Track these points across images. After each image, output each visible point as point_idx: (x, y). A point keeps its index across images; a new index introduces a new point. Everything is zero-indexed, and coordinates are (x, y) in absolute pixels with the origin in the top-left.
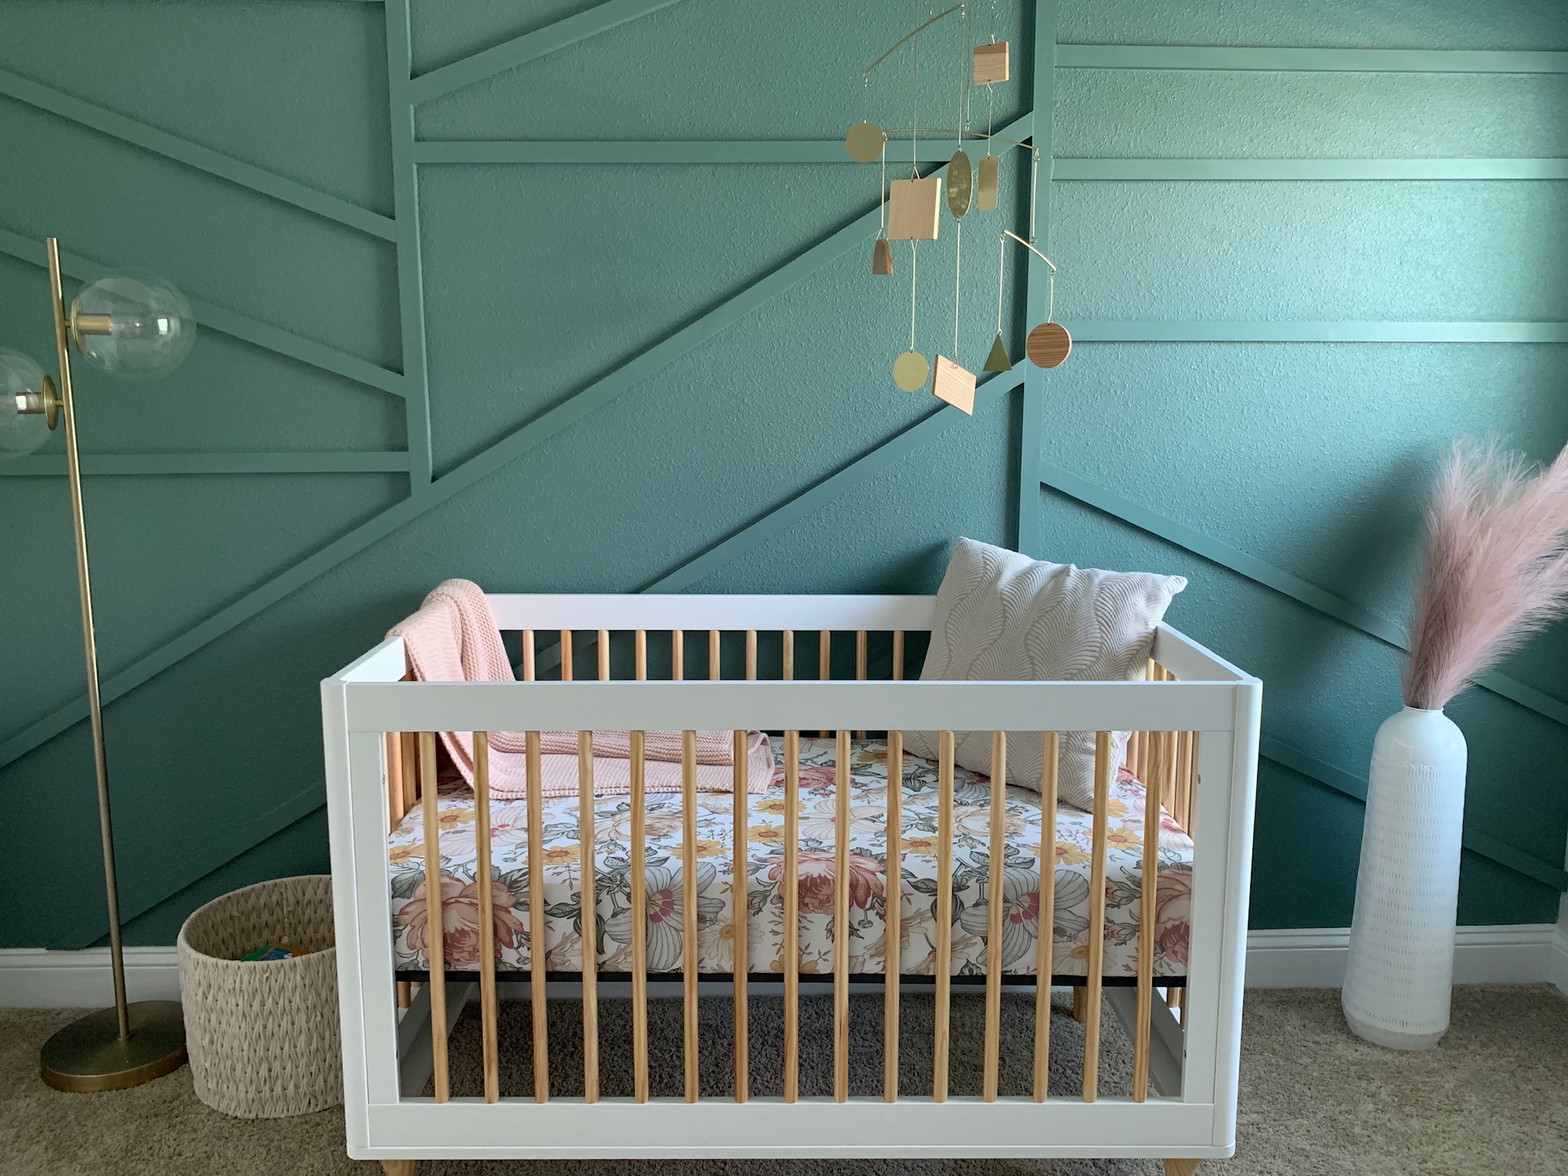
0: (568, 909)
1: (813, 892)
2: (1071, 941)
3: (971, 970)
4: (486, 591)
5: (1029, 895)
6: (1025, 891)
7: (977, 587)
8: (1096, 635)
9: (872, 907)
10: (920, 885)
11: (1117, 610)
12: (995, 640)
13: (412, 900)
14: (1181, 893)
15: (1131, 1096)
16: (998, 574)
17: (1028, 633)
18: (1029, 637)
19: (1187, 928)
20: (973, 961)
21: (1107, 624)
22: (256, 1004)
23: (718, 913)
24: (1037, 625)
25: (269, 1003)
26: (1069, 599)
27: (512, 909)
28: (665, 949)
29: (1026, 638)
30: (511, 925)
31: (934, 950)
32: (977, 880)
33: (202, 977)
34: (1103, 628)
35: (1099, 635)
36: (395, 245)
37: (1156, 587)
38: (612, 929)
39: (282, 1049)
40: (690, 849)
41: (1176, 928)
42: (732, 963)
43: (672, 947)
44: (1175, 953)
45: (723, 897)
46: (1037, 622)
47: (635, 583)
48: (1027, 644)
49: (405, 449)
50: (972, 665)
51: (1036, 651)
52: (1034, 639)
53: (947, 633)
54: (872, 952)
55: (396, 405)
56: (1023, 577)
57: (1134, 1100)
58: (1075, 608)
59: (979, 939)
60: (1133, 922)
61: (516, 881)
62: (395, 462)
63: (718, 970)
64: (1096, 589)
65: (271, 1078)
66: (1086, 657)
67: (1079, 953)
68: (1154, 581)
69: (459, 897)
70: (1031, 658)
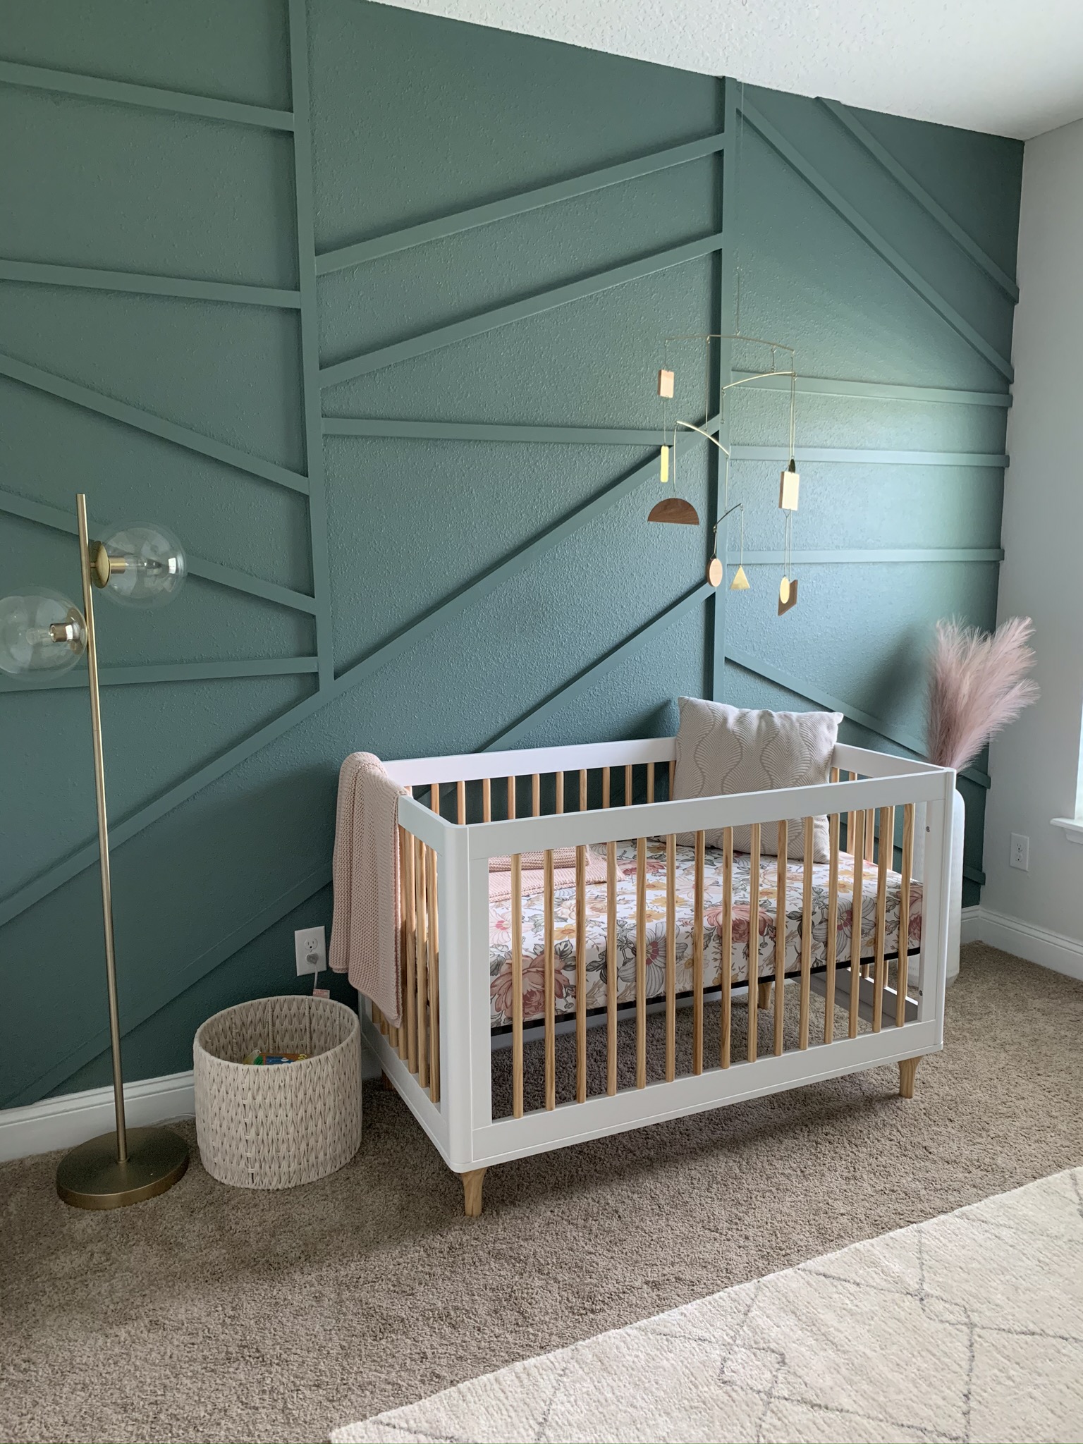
0: (597, 965)
1: (741, 930)
2: (867, 936)
3: (817, 964)
5: (847, 912)
6: (844, 910)
7: (712, 729)
9: (768, 934)
10: (791, 915)
11: (815, 736)
12: (738, 762)
13: (499, 975)
14: (917, 898)
15: (897, 1026)
16: (725, 720)
17: (761, 756)
19: (921, 918)
20: (819, 958)
21: (812, 746)
23: (684, 952)
24: (766, 750)
26: (782, 732)
27: (563, 971)
28: (654, 982)
29: (761, 759)
30: (562, 982)
31: (800, 954)
32: (819, 907)
36: (308, 496)
37: (831, 720)
38: (624, 973)
41: (915, 919)
42: (691, 984)
43: (657, 980)
44: (915, 934)
45: (686, 941)
46: (765, 748)
47: (474, 746)
48: (762, 763)
49: (316, 655)
50: (724, 780)
51: (769, 766)
52: (766, 758)
54: (767, 962)
55: (308, 621)
56: (741, 720)
57: (898, 1026)
58: (789, 738)
59: (822, 944)
60: (896, 920)
61: (563, 952)
62: (307, 665)
63: (683, 990)
64: (797, 725)
66: (803, 768)
68: (824, 717)
69: (530, 968)
70: (768, 771)
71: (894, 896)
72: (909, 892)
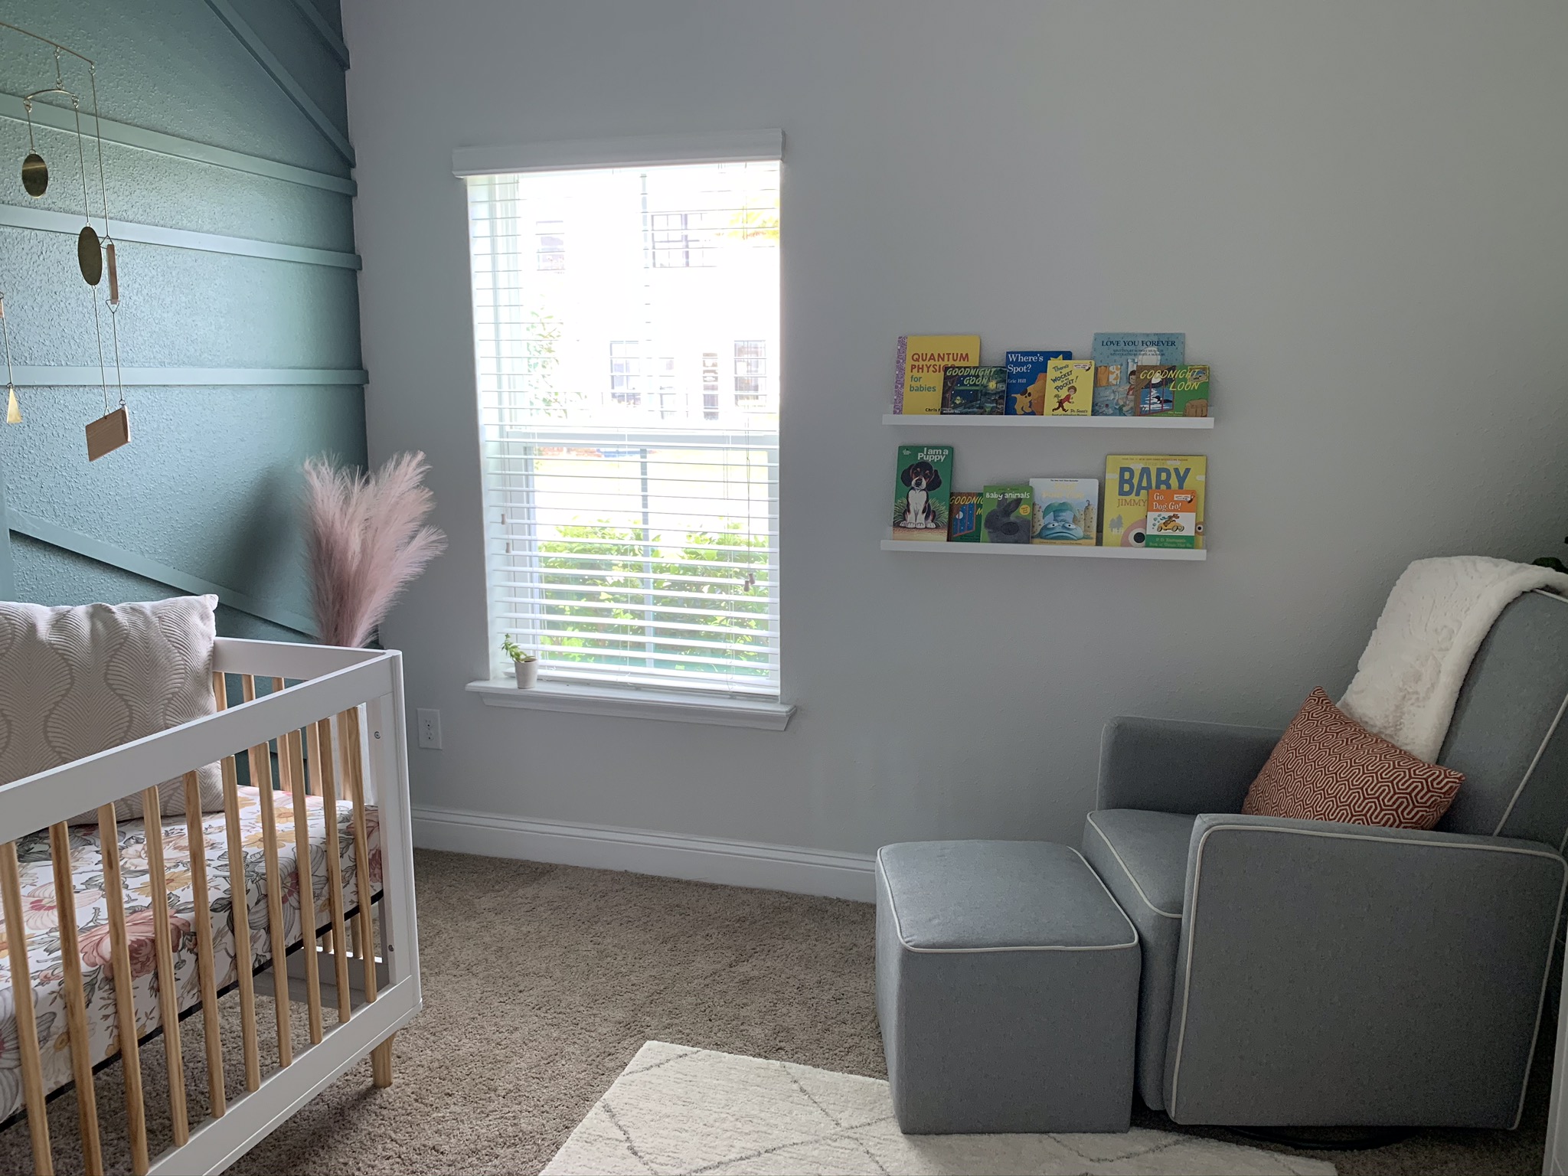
1: (134, 958)
2: (319, 899)
3: (260, 961)
5: (290, 875)
6: (286, 874)
7: (12, 643)
9: (184, 946)
10: (216, 906)
11: (186, 634)
12: (68, 690)
14: (375, 827)
15: (369, 1001)
16: (32, 628)
17: (106, 674)
18: (109, 676)
19: (380, 851)
20: (261, 952)
21: (184, 646)
23: (50, 1027)
24: (112, 664)
26: (133, 632)
28: (2, 1097)
29: (106, 679)
31: (234, 958)
32: (252, 882)
34: (181, 651)
35: (181, 659)
37: (204, 607)
41: (374, 855)
42: (68, 1070)
43: (10, 1089)
44: (375, 875)
45: (53, 1008)
46: (111, 661)
48: (110, 685)
50: (46, 721)
51: (122, 687)
52: (114, 677)
54: (188, 988)
58: (146, 640)
59: (263, 932)
64: (155, 620)
66: (175, 681)
67: (324, 906)
70: (121, 696)
71: (345, 833)
72: (365, 822)
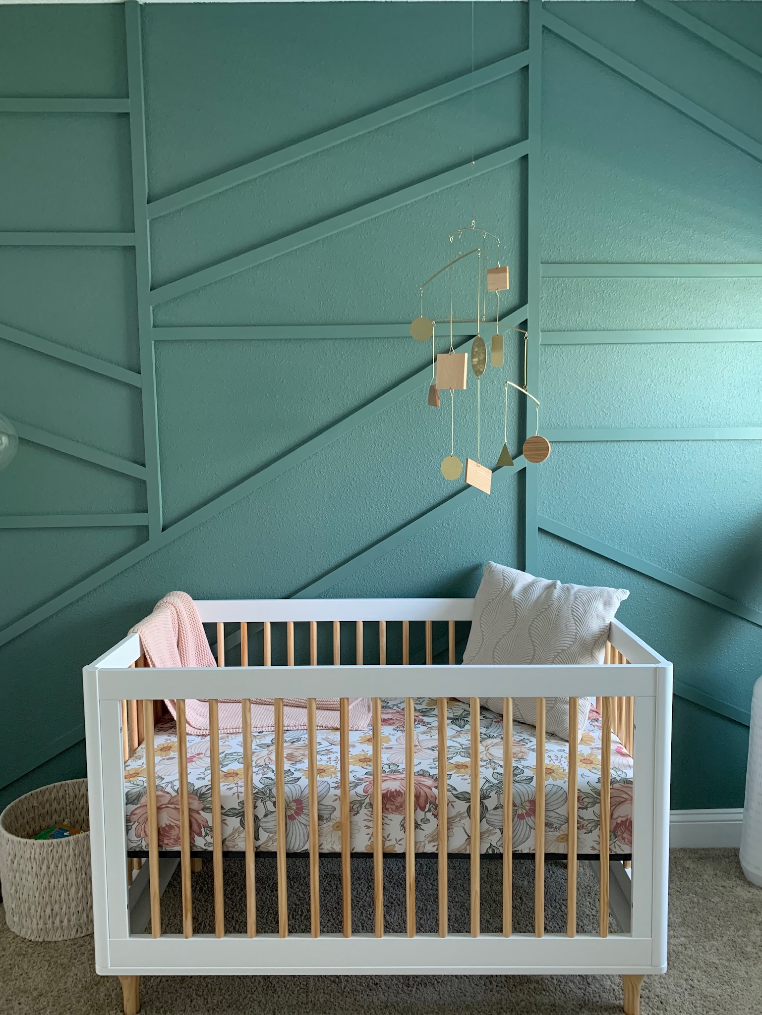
0: (236, 812)
1: (391, 800)
2: (557, 831)
3: (493, 850)
4: (193, 599)
5: (530, 801)
6: (527, 799)
7: (499, 594)
8: (573, 627)
9: (430, 810)
10: (459, 796)
13: (138, 806)
14: (626, 800)
15: (598, 934)
19: (631, 822)
20: (495, 845)
22: (44, 868)
23: (331, 814)
24: (536, 620)
25: (52, 867)
26: (556, 604)
27: (201, 812)
28: (298, 838)
29: (530, 629)
30: (200, 822)
31: (469, 837)
32: (496, 792)
33: (11, 849)
34: (577, 623)
35: (575, 628)
36: (141, 389)
38: (264, 825)
39: (60, 896)
40: (313, 771)
42: (340, 846)
43: (302, 836)
44: (624, 839)
45: (334, 804)
46: (536, 618)
49: (146, 511)
52: (535, 630)
53: (481, 623)
54: (430, 839)
55: (140, 485)
56: (527, 589)
57: (600, 936)
59: (498, 831)
60: (596, 819)
61: (204, 794)
62: (139, 519)
63: (332, 851)
65: (53, 915)
67: (562, 839)
68: (608, 593)
69: (168, 804)
71: (595, 792)
